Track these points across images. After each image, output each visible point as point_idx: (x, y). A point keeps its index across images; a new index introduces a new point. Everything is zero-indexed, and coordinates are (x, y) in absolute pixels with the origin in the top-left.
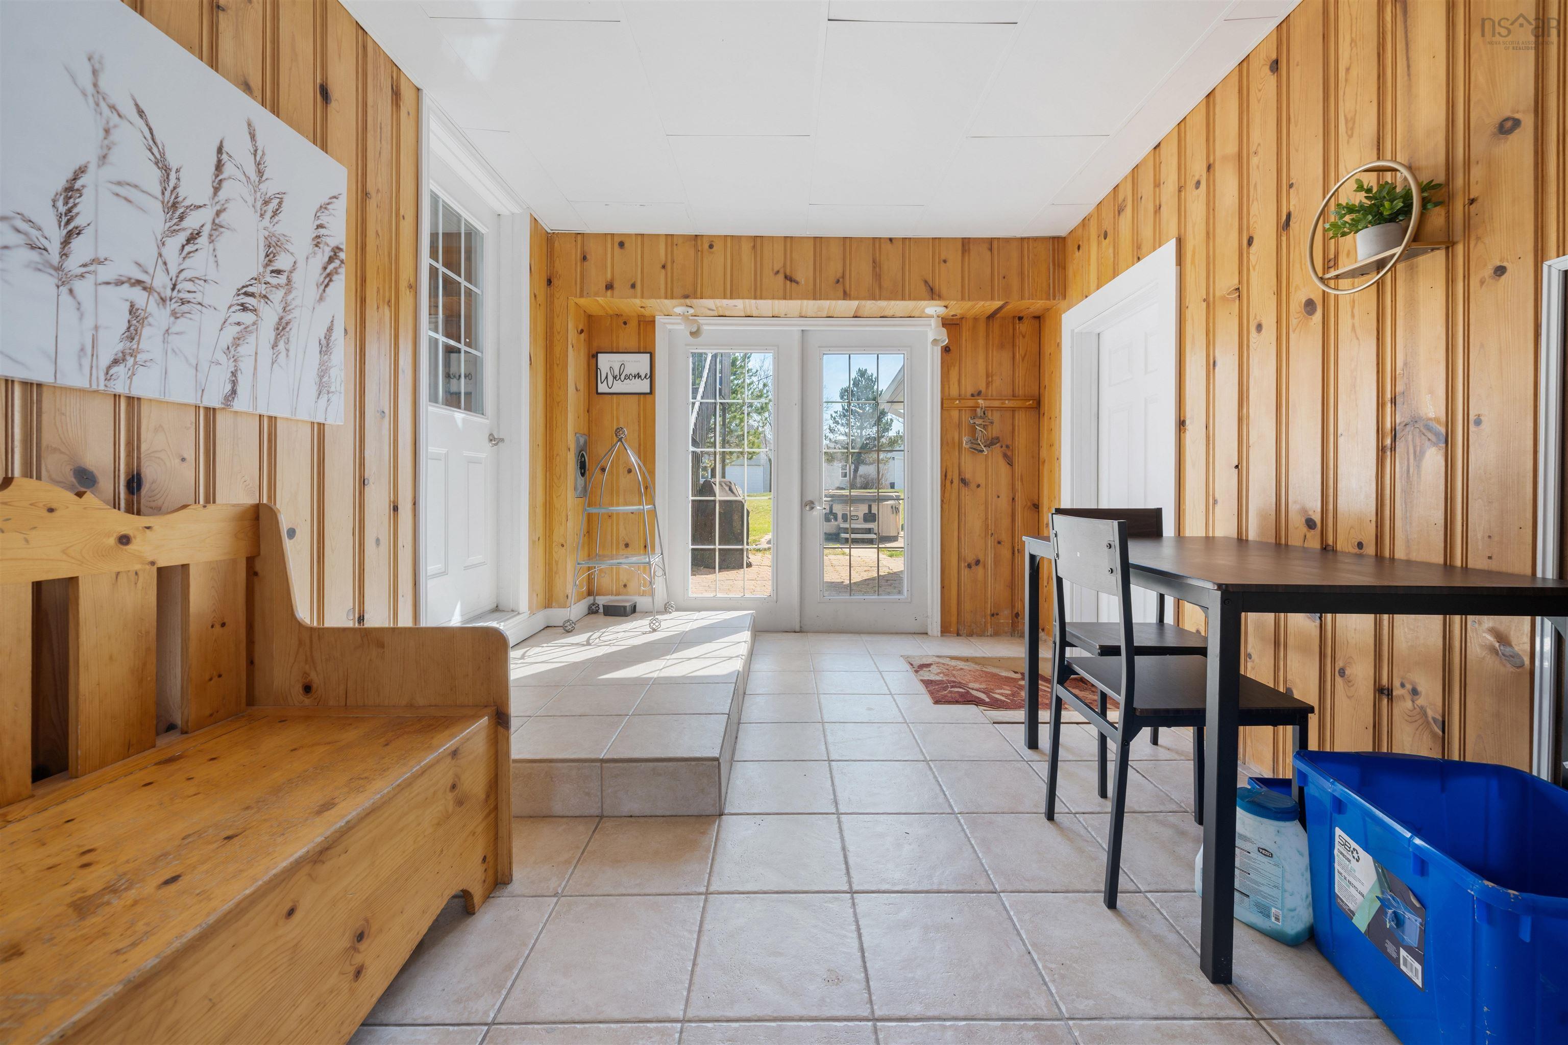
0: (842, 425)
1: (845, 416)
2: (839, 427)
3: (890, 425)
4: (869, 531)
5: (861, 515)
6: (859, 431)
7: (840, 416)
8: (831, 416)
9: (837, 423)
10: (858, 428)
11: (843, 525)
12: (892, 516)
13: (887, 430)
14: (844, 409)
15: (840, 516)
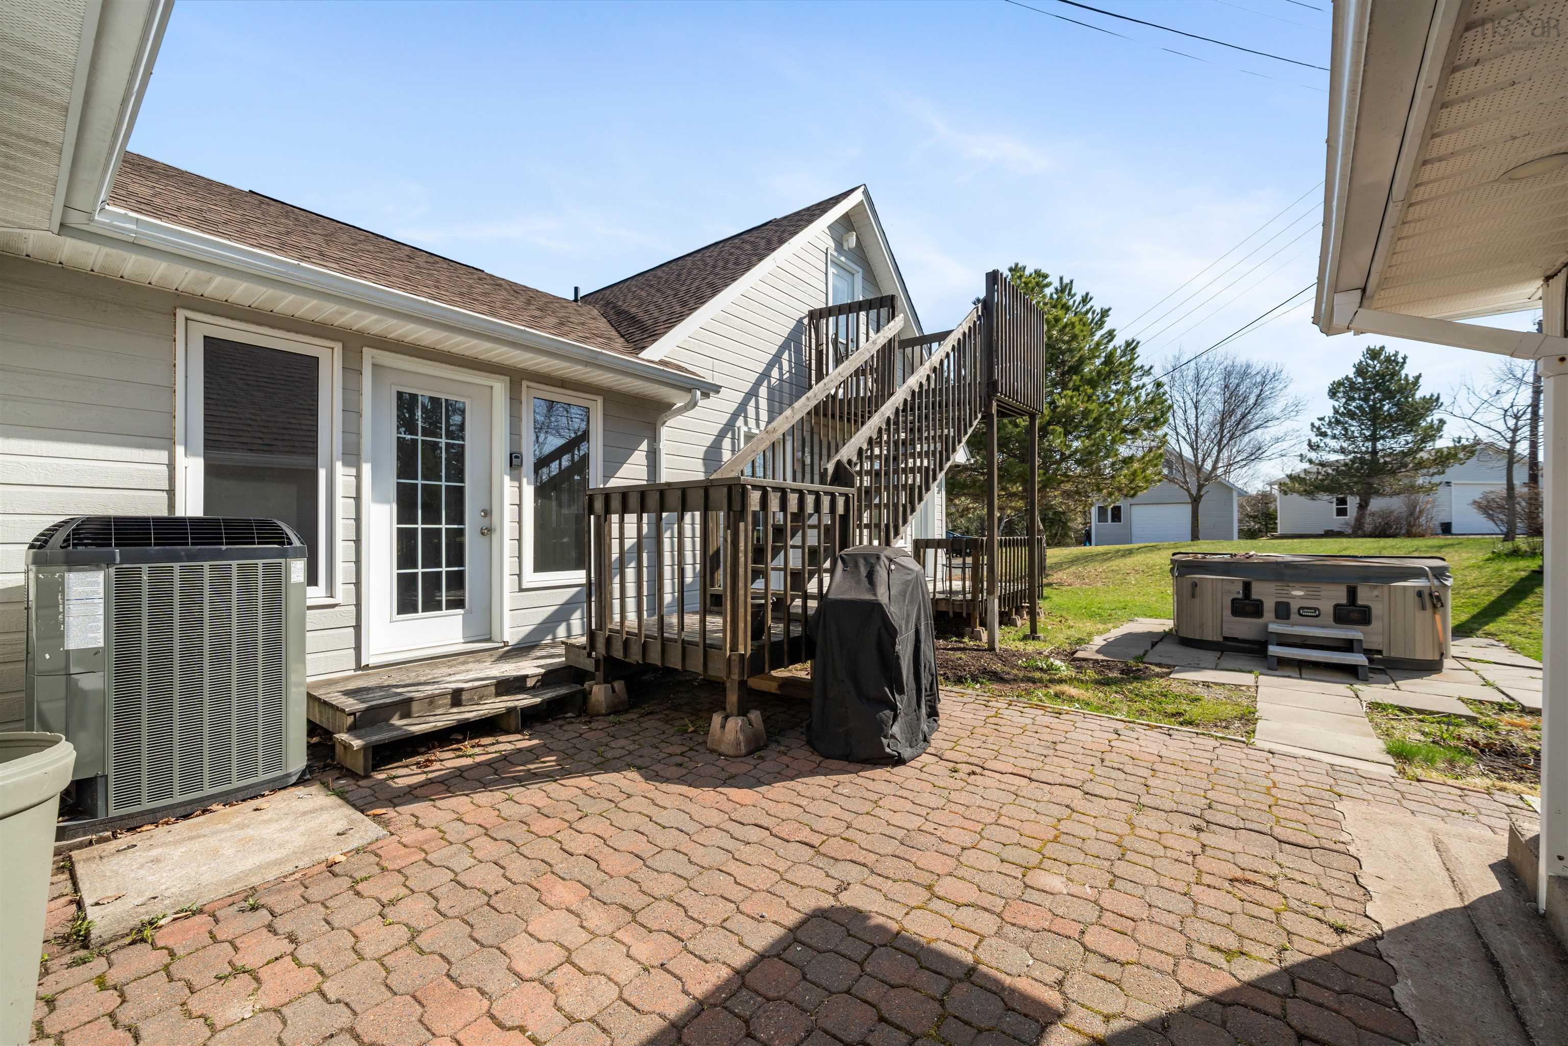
0: (1334, 437)
1: (1338, 422)
2: (1328, 440)
3: (1439, 429)
4: (1348, 646)
5: (1327, 607)
6: (1369, 444)
7: (1330, 423)
8: (1313, 425)
9: (1324, 435)
10: (1366, 439)
11: (1274, 627)
12: (1421, 618)
13: (1433, 438)
14: (1336, 411)
15: (1269, 606)
